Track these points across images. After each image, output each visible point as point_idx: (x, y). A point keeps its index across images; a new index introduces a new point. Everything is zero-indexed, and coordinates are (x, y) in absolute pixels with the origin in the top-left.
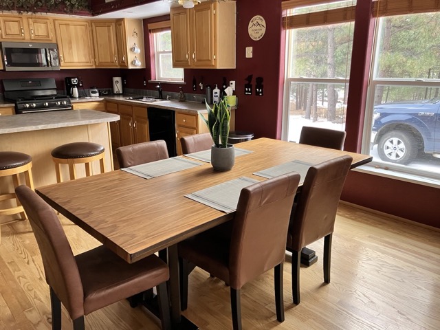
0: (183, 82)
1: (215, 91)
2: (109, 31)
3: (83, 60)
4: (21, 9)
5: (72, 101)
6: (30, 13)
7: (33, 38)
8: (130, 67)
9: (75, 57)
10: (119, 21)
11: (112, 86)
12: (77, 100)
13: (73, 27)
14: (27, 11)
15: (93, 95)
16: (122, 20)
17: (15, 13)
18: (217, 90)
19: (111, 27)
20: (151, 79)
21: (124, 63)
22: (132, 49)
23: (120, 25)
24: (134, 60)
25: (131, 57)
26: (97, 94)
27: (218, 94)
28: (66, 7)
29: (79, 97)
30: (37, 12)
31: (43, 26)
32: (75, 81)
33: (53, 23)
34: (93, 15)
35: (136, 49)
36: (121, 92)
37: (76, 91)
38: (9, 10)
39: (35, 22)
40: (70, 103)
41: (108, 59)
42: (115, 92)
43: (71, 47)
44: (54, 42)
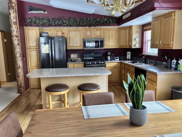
0: (157, 55)
1: (173, 61)
2: (126, 32)
3: (114, 44)
4: (90, 25)
5: (106, 62)
6: (93, 27)
7: (95, 37)
8: (133, 47)
9: (110, 44)
10: (130, 27)
11: (126, 56)
12: (109, 61)
13: (111, 31)
14: (92, 26)
15: (116, 59)
16: (132, 26)
17: (88, 27)
18: (174, 61)
19: (127, 30)
20: (143, 53)
21: (131, 46)
22: (135, 39)
23: (131, 28)
24: (136, 44)
25: (134, 43)
26: (118, 59)
27: (175, 63)
28: (107, 23)
29: (110, 60)
30: (96, 26)
31: (99, 32)
32: (109, 53)
33: (103, 30)
34: (119, 25)
35: (137, 39)
36: (130, 58)
37: (109, 58)
38: (86, 26)
39: (97, 30)
40: (105, 63)
41: (124, 44)
42: (127, 59)
43: (109, 39)
44: (103, 38)
